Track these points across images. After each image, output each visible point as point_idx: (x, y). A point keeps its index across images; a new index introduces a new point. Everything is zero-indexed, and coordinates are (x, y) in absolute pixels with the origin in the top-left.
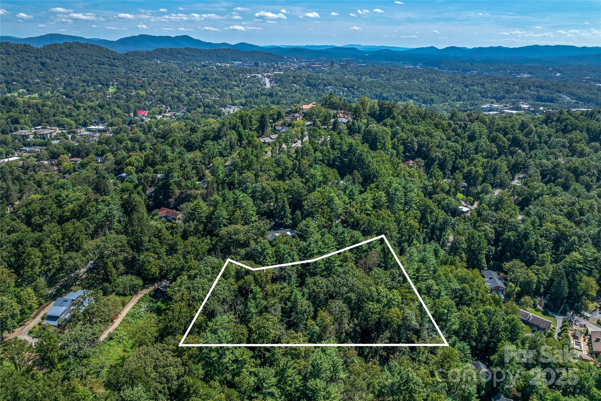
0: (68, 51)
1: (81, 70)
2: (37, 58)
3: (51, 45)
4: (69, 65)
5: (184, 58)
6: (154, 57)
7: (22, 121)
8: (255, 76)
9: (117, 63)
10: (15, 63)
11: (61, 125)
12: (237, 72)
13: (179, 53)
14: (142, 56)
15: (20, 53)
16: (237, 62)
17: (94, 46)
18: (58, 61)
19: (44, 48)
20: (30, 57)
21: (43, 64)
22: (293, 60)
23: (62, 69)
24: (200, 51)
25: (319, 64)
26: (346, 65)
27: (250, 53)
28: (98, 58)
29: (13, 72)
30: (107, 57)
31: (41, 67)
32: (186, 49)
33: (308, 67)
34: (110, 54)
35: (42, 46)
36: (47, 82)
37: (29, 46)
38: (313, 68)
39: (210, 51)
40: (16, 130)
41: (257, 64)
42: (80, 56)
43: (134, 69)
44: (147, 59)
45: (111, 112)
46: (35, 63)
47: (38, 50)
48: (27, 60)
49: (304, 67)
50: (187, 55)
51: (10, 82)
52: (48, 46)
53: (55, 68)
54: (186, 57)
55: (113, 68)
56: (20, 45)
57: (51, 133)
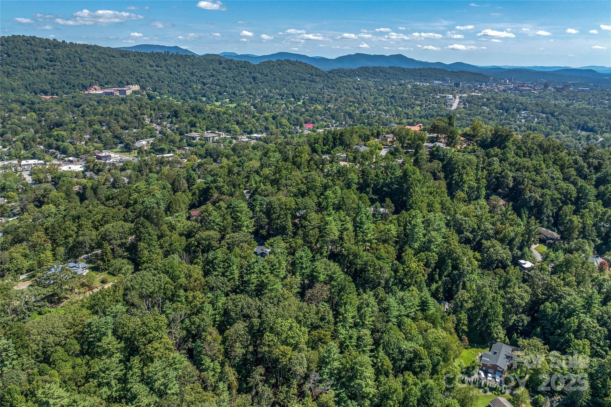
0: (279, 67)
1: (283, 85)
2: (250, 73)
3: (266, 62)
4: (275, 80)
5: (385, 76)
6: (355, 75)
7: (198, 125)
8: (446, 97)
9: (317, 79)
10: (233, 77)
11: (228, 131)
12: (428, 91)
13: (382, 72)
14: (345, 74)
15: (239, 68)
16: (438, 82)
17: (302, 63)
18: (267, 76)
19: (259, 65)
20: (246, 72)
21: (254, 78)
22: (506, 81)
23: (268, 83)
24: (404, 70)
25: (531, 87)
26: (563, 89)
27: (457, 72)
28: (301, 75)
29: (228, 84)
30: (310, 74)
31: (252, 81)
32: (390, 67)
33: (516, 89)
34: (313, 71)
35: (258, 63)
36: (250, 94)
37: (248, 62)
38: (521, 91)
39: (414, 70)
40: (191, 131)
41: (457, 85)
42: (287, 72)
43: (330, 85)
44: (349, 76)
45: (277, 123)
46: (248, 77)
47: (254, 66)
48: (242, 75)
49: (510, 89)
50: (389, 74)
51: (222, 92)
52: (264, 62)
53: (262, 82)
54: (388, 75)
55: (312, 84)
56: (241, 61)
57: (213, 137)
